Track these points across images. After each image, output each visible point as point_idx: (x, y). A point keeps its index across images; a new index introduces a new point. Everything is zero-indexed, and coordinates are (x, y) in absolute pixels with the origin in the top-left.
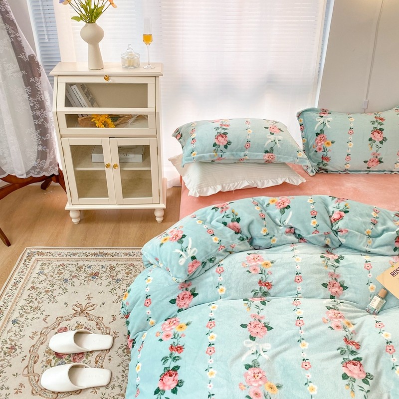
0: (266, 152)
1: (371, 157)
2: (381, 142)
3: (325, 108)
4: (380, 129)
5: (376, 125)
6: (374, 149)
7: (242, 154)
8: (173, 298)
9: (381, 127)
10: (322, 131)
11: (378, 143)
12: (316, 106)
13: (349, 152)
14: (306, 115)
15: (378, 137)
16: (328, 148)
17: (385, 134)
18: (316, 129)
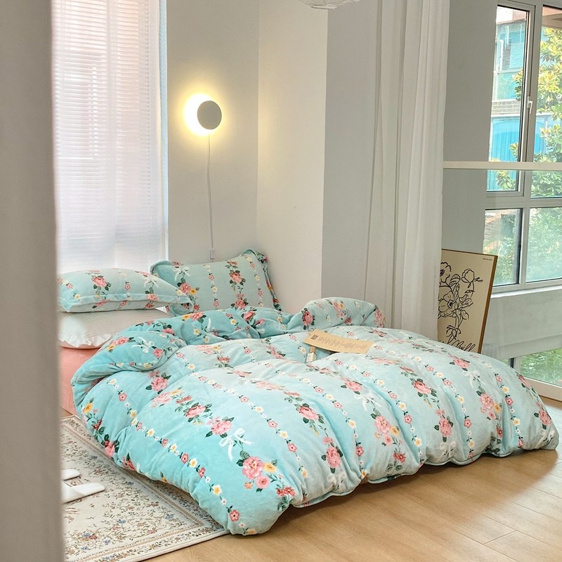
0: (147, 292)
1: (237, 299)
2: (241, 284)
3: (177, 262)
4: (236, 271)
5: (231, 268)
6: (238, 291)
7: (125, 295)
8: (148, 385)
9: (237, 269)
10: (183, 281)
11: (238, 284)
12: (167, 259)
13: (215, 296)
14: (160, 267)
15: (237, 279)
16: (194, 295)
17: (242, 275)
18: (176, 279)
